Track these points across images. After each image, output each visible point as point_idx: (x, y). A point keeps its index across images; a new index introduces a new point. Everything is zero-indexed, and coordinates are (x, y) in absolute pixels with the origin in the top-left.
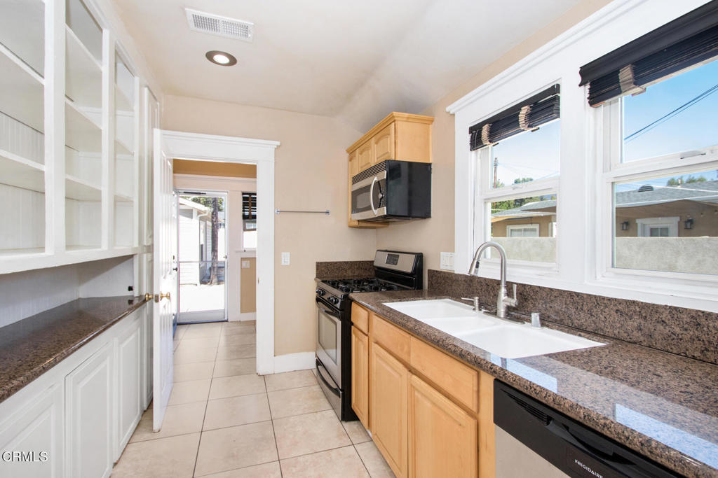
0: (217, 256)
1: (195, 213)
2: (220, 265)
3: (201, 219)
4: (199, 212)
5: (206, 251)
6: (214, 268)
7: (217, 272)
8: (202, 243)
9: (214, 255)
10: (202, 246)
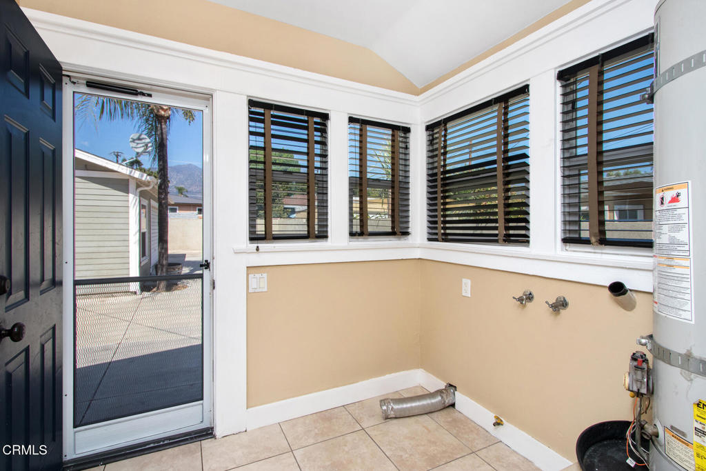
0: (166, 249)
1: (132, 186)
2: (171, 260)
3: (143, 195)
4: (139, 184)
5: (150, 242)
6: (162, 265)
7: (167, 271)
8: (144, 229)
9: (162, 248)
10: (144, 234)
